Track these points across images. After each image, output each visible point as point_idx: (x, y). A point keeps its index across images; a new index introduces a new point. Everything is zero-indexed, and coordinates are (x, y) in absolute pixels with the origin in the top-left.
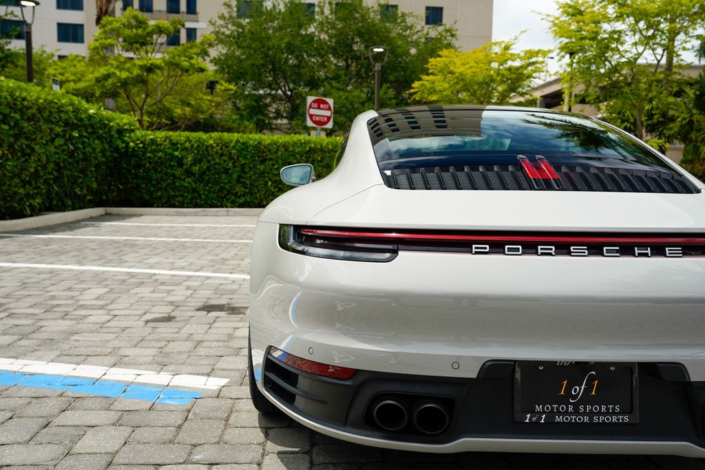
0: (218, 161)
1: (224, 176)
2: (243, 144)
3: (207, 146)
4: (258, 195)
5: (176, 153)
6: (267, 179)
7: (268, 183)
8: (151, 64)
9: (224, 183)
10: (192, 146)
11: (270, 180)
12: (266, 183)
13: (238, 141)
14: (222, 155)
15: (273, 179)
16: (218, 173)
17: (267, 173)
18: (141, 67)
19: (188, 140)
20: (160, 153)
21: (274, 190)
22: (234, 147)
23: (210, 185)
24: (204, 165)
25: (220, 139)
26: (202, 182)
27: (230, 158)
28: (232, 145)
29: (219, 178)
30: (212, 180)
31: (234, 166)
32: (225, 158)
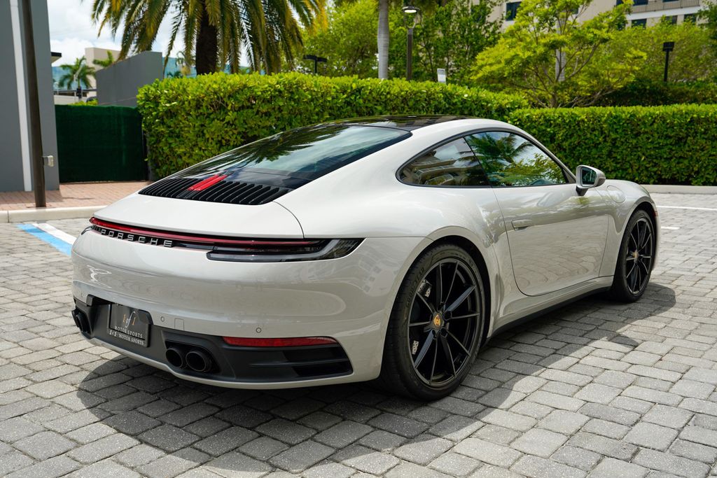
0: (589, 136)
1: (594, 151)
2: (616, 117)
3: (579, 122)
4: (630, 171)
5: (549, 130)
6: (640, 153)
7: (641, 158)
8: (554, 41)
9: (594, 158)
10: (564, 121)
11: (644, 154)
12: (639, 157)
13: (610, 115)
14: (594, 130)
15: (647, 154)
16: (588, 148)
17: (641, 147)
18: (545, 45)
19: (561, 116)
20: (534, 130)
21: (648, 166)
22: (605, 122)
23: (580, 160)
24: (575, 140)
25: (593, 113)
26: (573, 157)
27: (602, 132)
28: (604, 119)
29: (589, 153)
30: (582, 156)
31: (605, 141)
32: (596, 133)
